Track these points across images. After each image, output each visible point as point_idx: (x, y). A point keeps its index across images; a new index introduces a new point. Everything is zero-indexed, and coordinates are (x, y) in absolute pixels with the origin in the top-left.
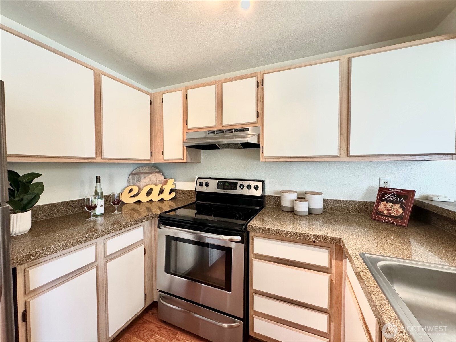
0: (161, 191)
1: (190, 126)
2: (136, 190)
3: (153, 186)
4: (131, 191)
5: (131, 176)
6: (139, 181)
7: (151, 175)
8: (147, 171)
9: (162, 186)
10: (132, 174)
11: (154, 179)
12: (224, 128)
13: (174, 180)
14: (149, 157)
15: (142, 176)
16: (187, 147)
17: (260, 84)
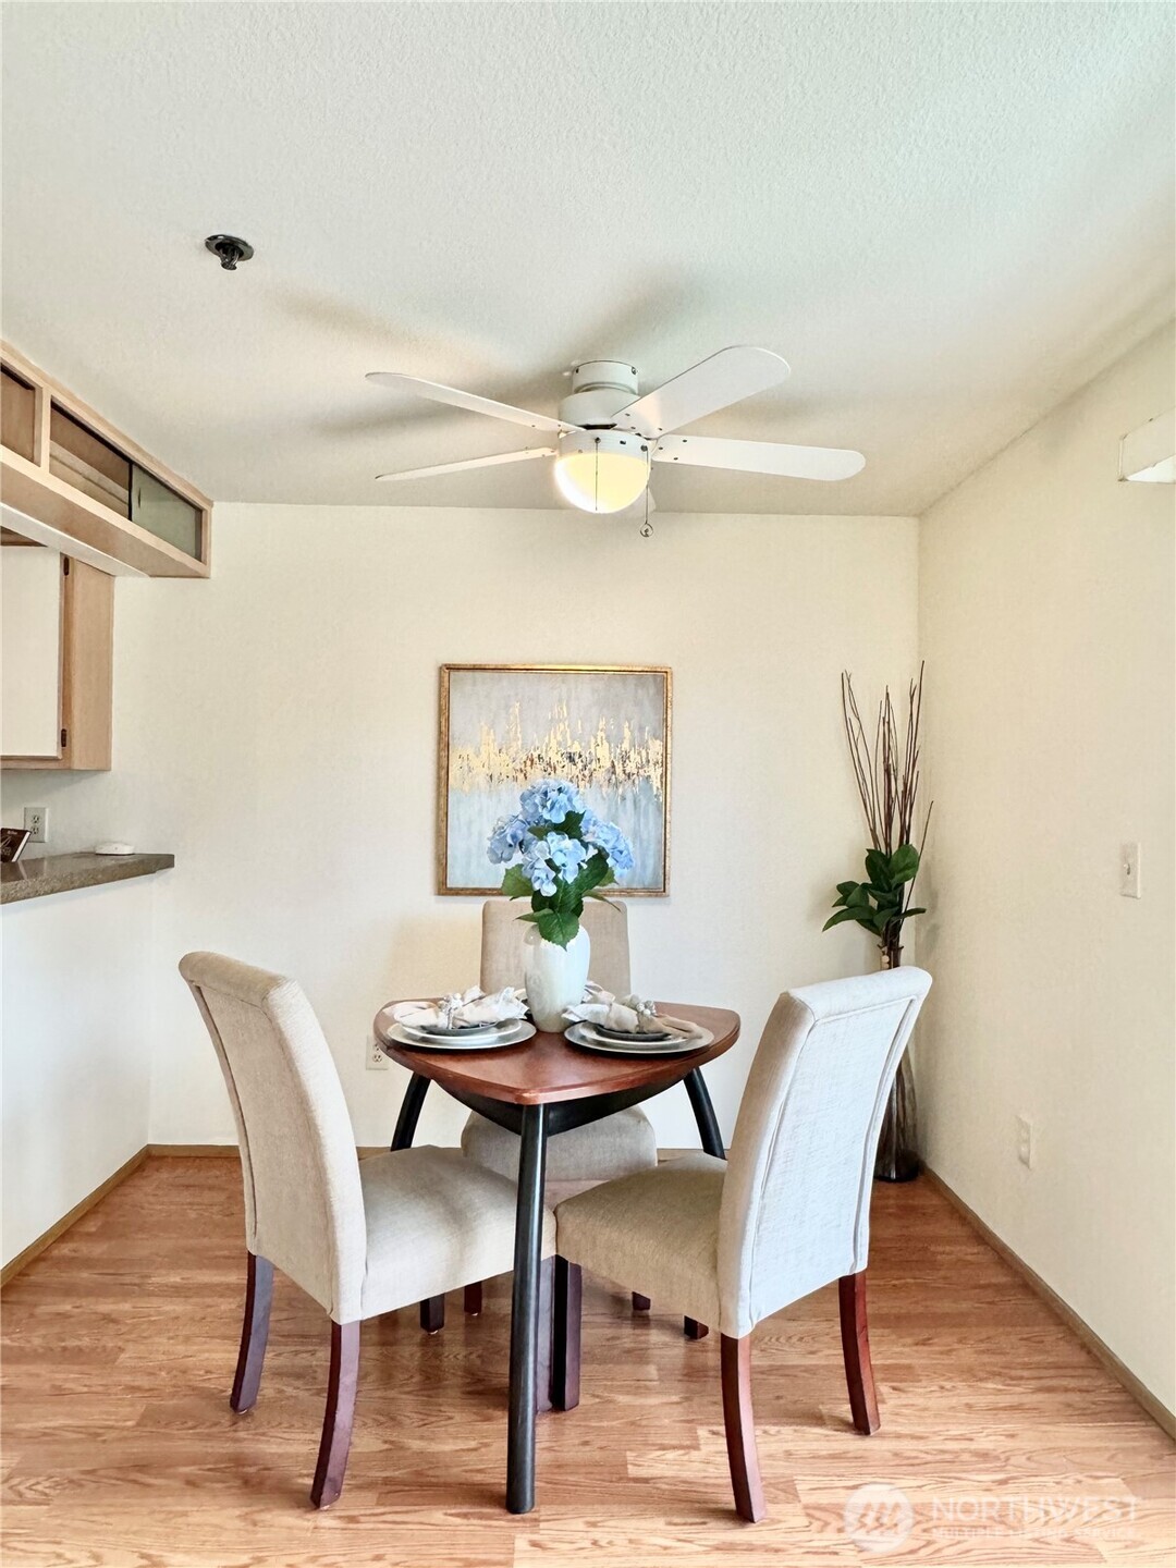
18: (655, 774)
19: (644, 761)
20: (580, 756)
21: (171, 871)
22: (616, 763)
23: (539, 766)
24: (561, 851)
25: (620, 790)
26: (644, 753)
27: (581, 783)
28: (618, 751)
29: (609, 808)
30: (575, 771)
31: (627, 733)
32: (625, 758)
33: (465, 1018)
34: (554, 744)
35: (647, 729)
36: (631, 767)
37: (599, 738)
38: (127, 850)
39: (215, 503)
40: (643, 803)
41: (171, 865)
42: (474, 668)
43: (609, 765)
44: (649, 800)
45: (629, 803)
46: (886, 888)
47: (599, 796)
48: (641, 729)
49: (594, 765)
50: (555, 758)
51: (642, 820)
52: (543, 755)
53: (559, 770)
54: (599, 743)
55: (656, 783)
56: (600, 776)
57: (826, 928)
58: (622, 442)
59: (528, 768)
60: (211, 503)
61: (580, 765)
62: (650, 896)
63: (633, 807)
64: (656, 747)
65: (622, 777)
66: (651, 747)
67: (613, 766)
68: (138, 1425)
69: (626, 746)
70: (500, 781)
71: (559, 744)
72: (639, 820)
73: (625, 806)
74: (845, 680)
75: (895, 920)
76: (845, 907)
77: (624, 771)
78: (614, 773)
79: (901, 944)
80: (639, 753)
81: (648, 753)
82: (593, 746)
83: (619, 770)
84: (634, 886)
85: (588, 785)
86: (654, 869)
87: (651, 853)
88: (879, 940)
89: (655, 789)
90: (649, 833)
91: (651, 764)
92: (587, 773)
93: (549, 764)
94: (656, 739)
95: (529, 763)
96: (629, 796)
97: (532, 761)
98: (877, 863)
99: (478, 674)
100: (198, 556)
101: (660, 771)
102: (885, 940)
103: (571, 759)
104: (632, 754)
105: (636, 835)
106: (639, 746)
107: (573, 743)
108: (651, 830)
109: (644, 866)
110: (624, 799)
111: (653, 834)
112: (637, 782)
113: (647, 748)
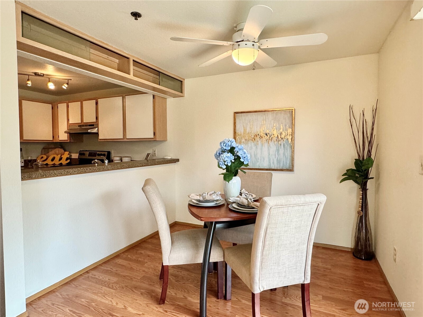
0: (61, 159)
1: (70, 122)
2: (45, 157)
3: (55, 156)
4: (42, 157)
5: (43, 150)
6: (48, 153)
7: (55, 149)
8: (53, 147)
9: (61, 156)
10: (44, 148)
11: (57, 152)
12: (85, 124)
13: (68, 152)
14: (52, 139)
15: (50, 150)
16: (70, 134)
17: (97, 103)
18: (290, 138)
19: (286, 135)
20: (269, 134)
21: (179, 162)
22: (278, 135)
23: (258, 137)
24: (227, 157)
25: (280, 143)
26: (286, 132)
27: (269, 141)
28: (279, 132)
29: (277, 148)
30: (268, 138)
31: (282, 127)
32: (281, 134)
33: (206, 198)
34: (262, 130)
35: (287, 126)
36: (283, 136)
37: (274, 129)
38: (169, 158)
39: (185, 79)
40: (286, 146)
41: (179, 161)
42: (242, 113)
43: (277, 136)
44: (288, 145)
45: (282, 146)
46: (361, 171)
47: (274, 144)
48: (286, 126)
49: (272, 136)
50: (262, 135)
51: (286, 150)
52: (259, 134)
53: (263, 137)
54: (274, 130)
55: (290, 140)
56: (275, 139)
57: (340, 182)
58: (246, 44)
59: (255, 137)
60: (184, 80)
61: (269, 136)
62: (288, 171)
63: (283, 147)
64: (290, 131)
65: (280, 139)
66: (288, 130)
67: (278, 136)
68: (140, 279)
69: (281, 131)
70: (248, 141)
71: (263, 130)
72: (285, 151)
73: (281, 147)
74: (351, 108)
75: (364, 181)
76: (347, 176)
77: (281, 137)
78: (278, 138)
79: (367, 188)
80: (285, 132)
81: (287, 132)
82: (272, 131)
83: (279, 137)
84: (284, 168)
85: (271, 141)
86: (289, 164)
87: (288, 160)
88: (360, 187)
89: (289, 142)
90: (288, 154)
91: (288, 135)
92: (271, 138)
93: (261, 136)
94: (290, 128)
95: (255, 136)
96: (282, 144)
97: (256, 135)
98: (358, 163)
99: (243, 114)
100: (182, 92)
101: (291, 137)
102: (361, 186)
103: (266, 135)
104: (283, 133)
105: (284, 154)
106: (285, 130)
107: (267, 130)
108: (288, 153)
109: (286, 163)
110: (281, 145)
111: (289, 154)
112: (284, 140)
113: (287, 131)
